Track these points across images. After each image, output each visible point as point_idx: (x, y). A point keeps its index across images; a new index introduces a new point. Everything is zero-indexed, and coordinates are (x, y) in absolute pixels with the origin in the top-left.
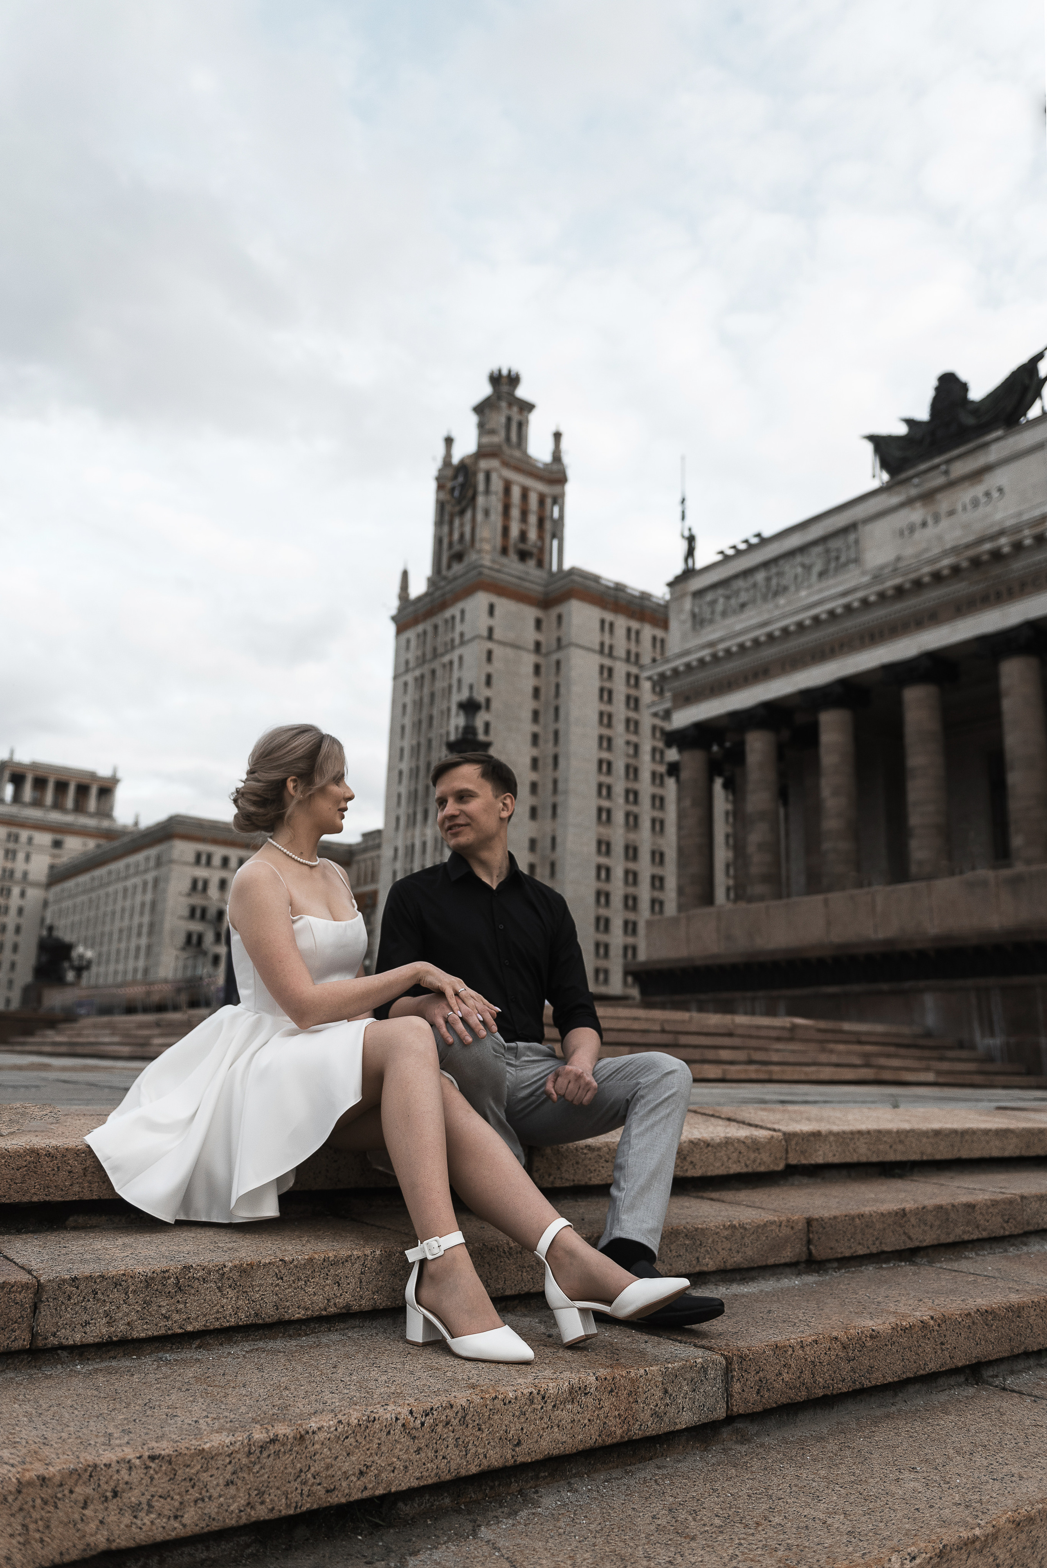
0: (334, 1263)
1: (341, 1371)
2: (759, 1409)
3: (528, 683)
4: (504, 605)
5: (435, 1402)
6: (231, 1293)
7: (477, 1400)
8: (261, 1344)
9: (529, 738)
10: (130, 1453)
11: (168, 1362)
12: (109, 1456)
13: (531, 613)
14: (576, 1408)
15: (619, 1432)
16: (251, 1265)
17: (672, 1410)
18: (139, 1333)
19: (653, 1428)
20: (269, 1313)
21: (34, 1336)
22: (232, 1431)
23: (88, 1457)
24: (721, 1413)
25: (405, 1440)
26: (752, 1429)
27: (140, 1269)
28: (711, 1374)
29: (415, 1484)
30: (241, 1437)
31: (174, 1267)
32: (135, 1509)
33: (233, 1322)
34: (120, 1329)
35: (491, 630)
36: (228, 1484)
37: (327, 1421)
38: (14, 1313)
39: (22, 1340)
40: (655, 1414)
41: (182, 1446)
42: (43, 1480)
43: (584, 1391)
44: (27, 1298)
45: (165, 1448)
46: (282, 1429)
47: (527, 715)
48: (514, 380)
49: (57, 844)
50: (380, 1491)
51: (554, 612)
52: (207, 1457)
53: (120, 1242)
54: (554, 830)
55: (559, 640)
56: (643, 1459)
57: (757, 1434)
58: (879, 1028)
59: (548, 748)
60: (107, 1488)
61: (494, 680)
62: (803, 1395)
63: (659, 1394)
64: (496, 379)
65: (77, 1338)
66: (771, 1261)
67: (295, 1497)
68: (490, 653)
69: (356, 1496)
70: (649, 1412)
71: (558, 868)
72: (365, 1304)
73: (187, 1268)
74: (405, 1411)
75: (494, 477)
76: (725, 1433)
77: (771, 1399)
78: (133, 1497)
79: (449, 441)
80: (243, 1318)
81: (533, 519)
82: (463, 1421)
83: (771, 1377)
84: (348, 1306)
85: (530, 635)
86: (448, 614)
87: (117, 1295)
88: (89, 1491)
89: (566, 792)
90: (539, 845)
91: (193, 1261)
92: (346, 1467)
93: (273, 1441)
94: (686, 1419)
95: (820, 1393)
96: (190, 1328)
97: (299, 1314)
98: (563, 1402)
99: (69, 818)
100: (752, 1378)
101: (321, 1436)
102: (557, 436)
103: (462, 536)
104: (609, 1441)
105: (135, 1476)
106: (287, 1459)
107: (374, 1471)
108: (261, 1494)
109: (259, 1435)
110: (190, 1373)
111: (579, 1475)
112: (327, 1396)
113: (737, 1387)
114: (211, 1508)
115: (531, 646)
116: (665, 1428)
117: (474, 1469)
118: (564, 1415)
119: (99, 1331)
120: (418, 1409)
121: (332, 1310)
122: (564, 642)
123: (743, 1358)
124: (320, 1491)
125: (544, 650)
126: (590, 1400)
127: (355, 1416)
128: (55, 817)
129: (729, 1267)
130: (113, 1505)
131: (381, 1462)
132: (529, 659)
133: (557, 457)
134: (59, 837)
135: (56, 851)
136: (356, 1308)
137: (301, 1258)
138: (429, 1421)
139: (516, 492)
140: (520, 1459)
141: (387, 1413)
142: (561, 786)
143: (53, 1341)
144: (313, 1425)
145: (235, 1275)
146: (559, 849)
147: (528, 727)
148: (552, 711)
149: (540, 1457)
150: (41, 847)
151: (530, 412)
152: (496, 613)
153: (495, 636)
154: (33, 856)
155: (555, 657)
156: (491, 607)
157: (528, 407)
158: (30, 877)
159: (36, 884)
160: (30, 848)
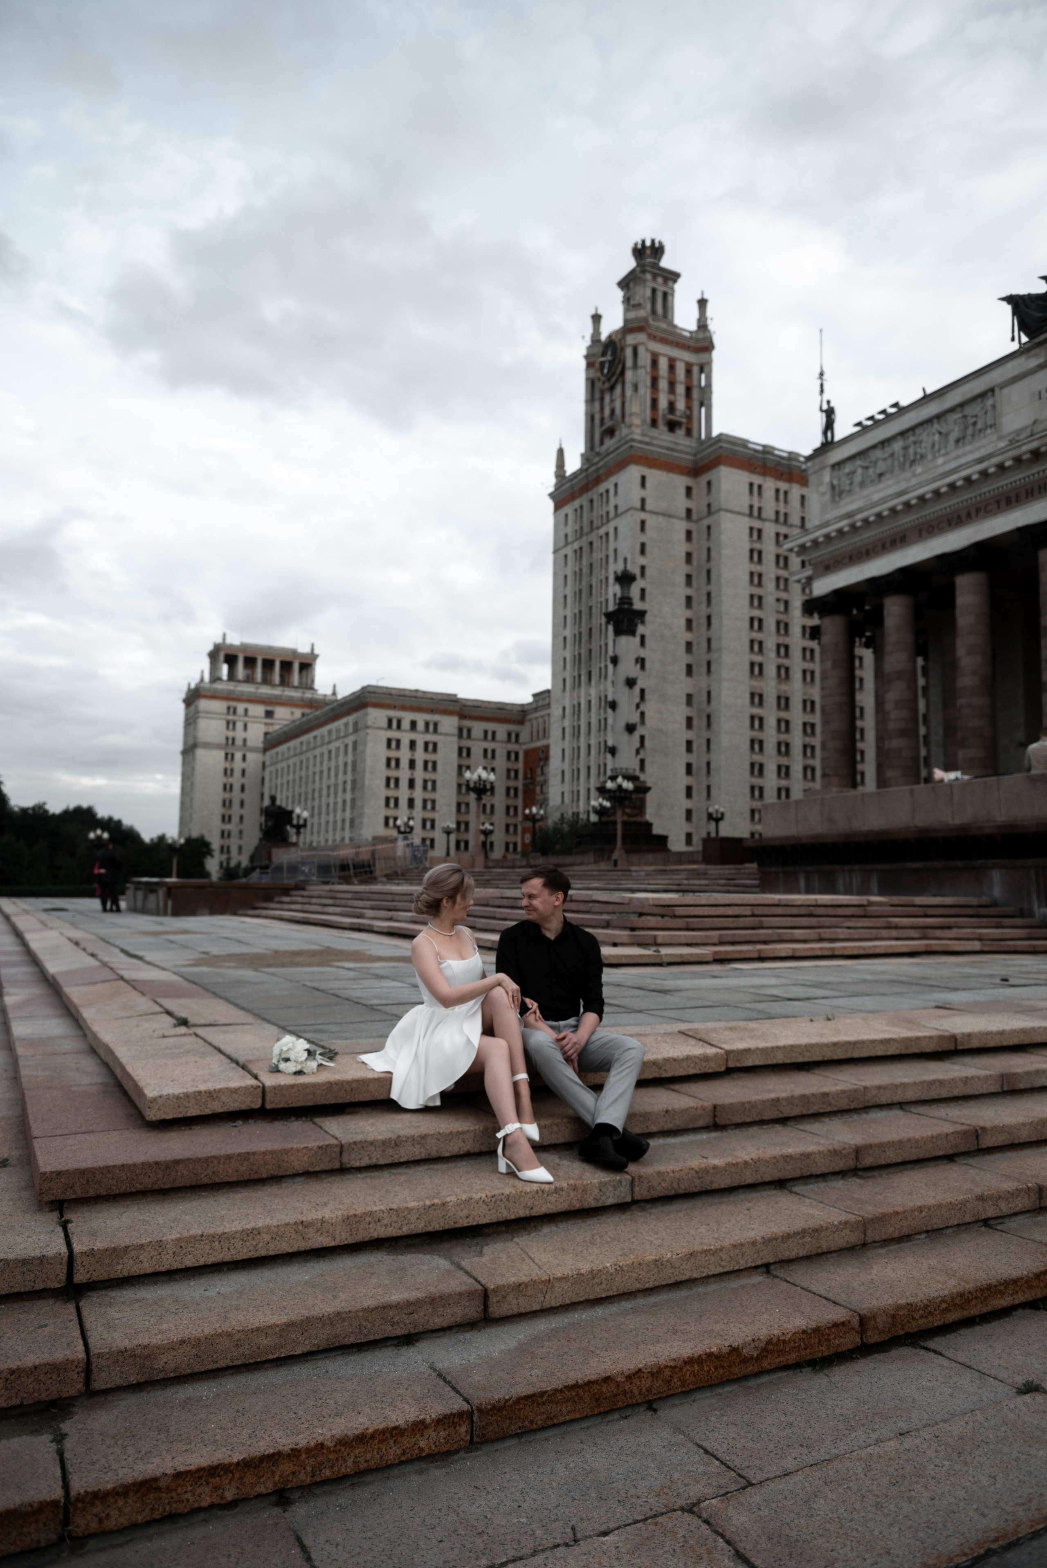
0: (462, 1133)
1: (463, 1179)
2: (649, 1198)
3: (682, 548)
4: (655, 476)
5: (497, 1192)
6: (418, 1146)
7: (514, 1192)
8: (432, 1166)
9: (683, 601)
10: (383, 1208)
11: (394, 1174)
12: (375, 1208)
13: (681, 481)
14: (557, 1196)
15: (577, 1206)
16: (425, 1135)
17: (603, 1198)
18: (382, 1162)
19: (594, 1204)
20: (434, 1154)
21: (341, 1164)
22: (418, 1201)
23: (369, 1209)
24: (628, 1199)
25: (484, 1206)
26: (648, 1206)
27: (380, 1138)
28: (624, 1183)
29: (488, 1221)
30: (421, 1203)
31: (394, 1136)
32: (386, 1226)
33: (419, 1158)
34: (374, 1161)
35: (643, 501)
36: (418, 1219)
37: (454, 1198)
38: (333, 1155)
39: (337, 1165)
40: (595, 1199)
41: (401, 1206)
42: (355, 1215)
43: (562, 1189)
44: (337, 1150)
45: (394, 1206)
46: (436, 1201)
47: (681, 579)
48: (657, 250)
49: (269, 714)
50: (475, 1223)
51: (704, 479)
52: (410, 1210)
53: (370, 1122)
54: (709, 686)
55: (709, 505)
56: (592, 1216)
57: (651, 1208)
58: (949, 900)
59: (701, 609)
60: (376, 1219)
61: (648, 549)
62: (673, 1192)
63: (597, 1191)
64: (639, 252)
65: (357, 1164)
66: (691, 1126)
67: (442, 1224)
68: (643, 523)
69: (465, 1225)
70: (592, 1198)
71: (714, 719)
72: (477, 1150)
73: (399, 1137)
74: (484, 1196)
75: (641, 350)
76: (634, 1207)
77: (654, 1194)
78: (385, 1222)
79: (597, 319)
80: (423, 1156)
81: (680, 389)
82: (508, 1200)
83: (655, 1185)
84: (469, 1151)
85: (681, 503)
86: (602, 488)
87: (372, 1148)
88: (370, 1219)
89: (720, 650)
90: (695, 700)
91: (402, 1133)
92: (461, 1214)
93: (433, 1205)
94: (610, 1201)
95: (682, 1192)
96: (402, 1160)
97: (447, 1154)
98: (552, 1193)
99: (277, 691)
100: (645, 1185)
101: (451, 1204)
102: (702, 303)
103: (613, 411)
104: (573, 1209)
105: (385, 1215)
106: (439, 1211)
107: (471, 1217)
108: (429, 1223)
109: (428, 1203)
110: (403, 1178)
111: (562, 1221)
112: (455, 1189)
113: (637, 1189)
114: (412, 1227)
115: (683, 514)
116: (600, 1204)
117: (513, 1217)
118: (552, 1198)
119: (365, 1162)
120: (490, 1195)
121: (462, 1152)
122: (714, 508)
123: (640, 1177)
124: (452, 1223)
125: (694, 516)
126: (564, 1193)
127: (464, 1197)
128: (265, 690)
129: (665, 1129)
130: (378, 1224)
131: (475, 1213)
132: (681, 526)
133: (703, 325)
134: (269, 708)
135: (269, 721)
136: (472, 1151)
137: (447, 1131)
138: (494, 1199)
139: (663, 363)
140: (533, 1214)
141: (476, 1196)
142: (714, 644)
143: (348, 1166)
144: (448, 1199)
145: (419, 1139)
146: (714, 702)
147: (683, 591)
148: (704, 574)
149: (541, 1214)
150: (256, 717)
151: (675, 281)
152: (648, 484)
153: (648, 507)
154: (249, 726)
155: (706, 522)
156: (643, 479)
157: (674, 277)
158: (249, 744)
159: (254, 750)
160: (246, 719)
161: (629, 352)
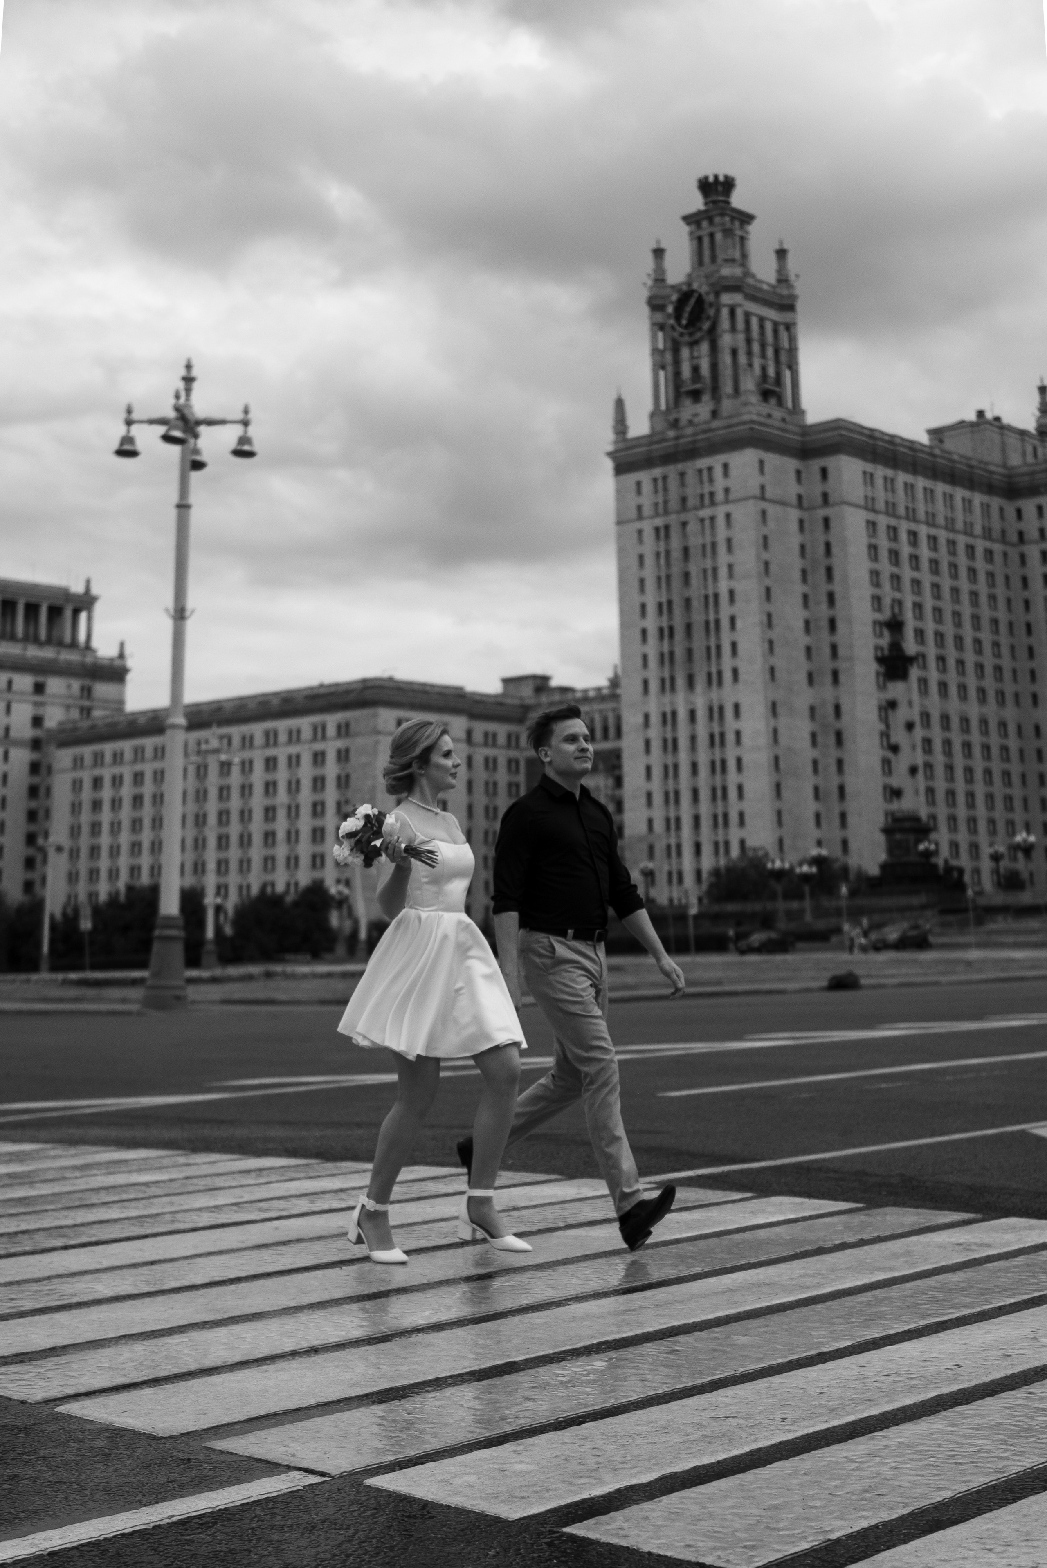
3: (795, 540)
4: (772, 459)
9: (799, 600)
13: (791, 464)
35: (763, 488)
47: (797, 575)
48: (726, 186)
49: (39, 688)
51: (816, 465)
54: (837, 698)
55: (825, 496)
59: (823, 611)
61: (771, 542)
64: (707, 187)
68: (764, 513)
71: (845, 736)
75: (740, 312)
79: (659, 253)
81: (770, 352)
85: (792, 489)
89: (851, 659)
90: (818, 713)
99: (48, 653)
102: (781, 254)
103: (696, 369)
115: (794, 501)
122: (832, 498)
125: (805, 504)
128: (33, 652)
132: (794, 514)
133: (783, 280)
134: (40, 679)
135: (38, 698)
139: (754, 322)
142: (841, 651)
146: (846, 718)
147: (799, 588)
148: (823, 571)
150: (22, 693)
151: (749, 223)
152: (767, 469)
153: (769, 494)
154: (14, 706)
155: (822, 513)
156: (761, 463)
157: (746, 218)
158: (13, 734)
159: (18, 743)
160: (10, 696)
161: (725, 312)
